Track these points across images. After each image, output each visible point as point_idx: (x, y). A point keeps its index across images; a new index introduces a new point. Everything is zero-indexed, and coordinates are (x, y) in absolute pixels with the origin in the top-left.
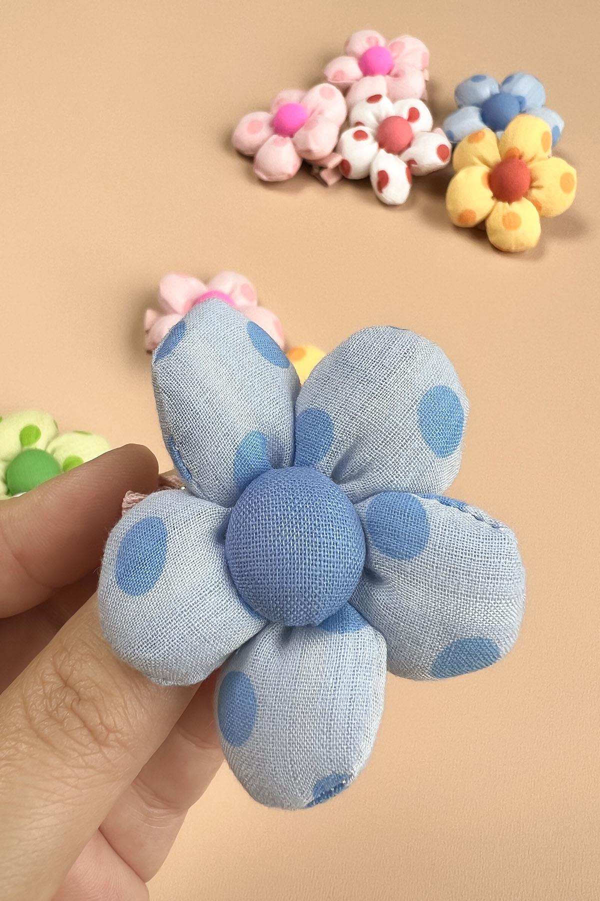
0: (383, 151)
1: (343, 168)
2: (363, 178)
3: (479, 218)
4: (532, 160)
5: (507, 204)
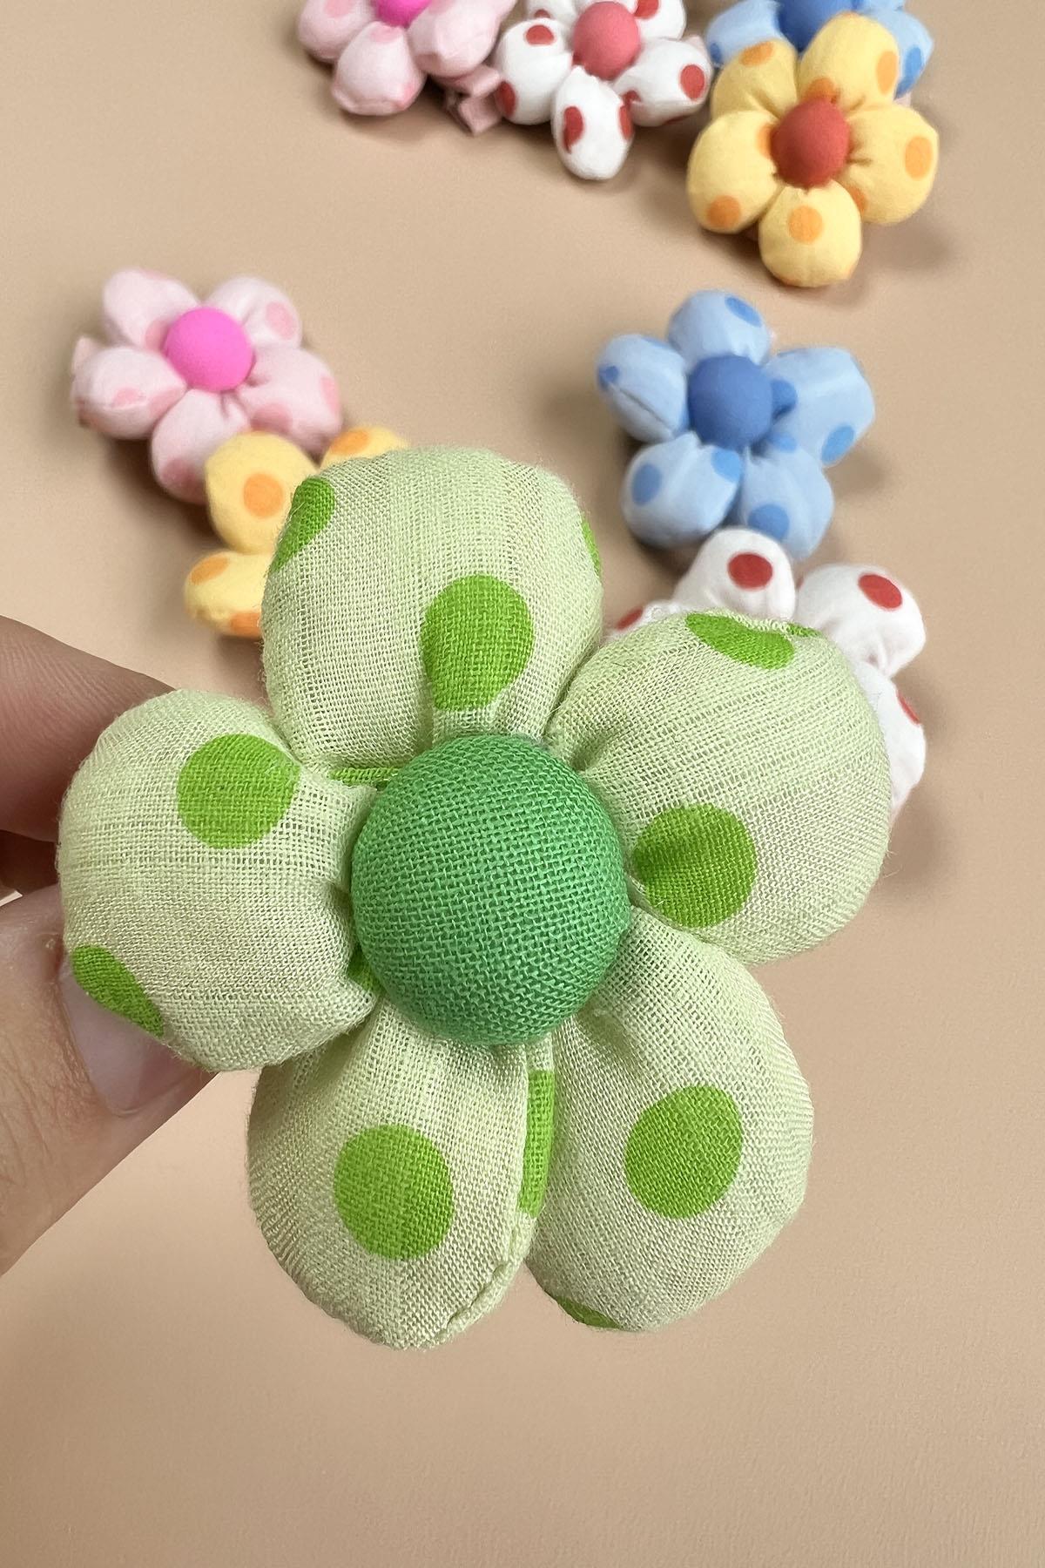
0: (579, 70)
1: (503, 97)
2: (539, 121)
3: (746, 214)
4: (857, 105)
5: (800, 191)
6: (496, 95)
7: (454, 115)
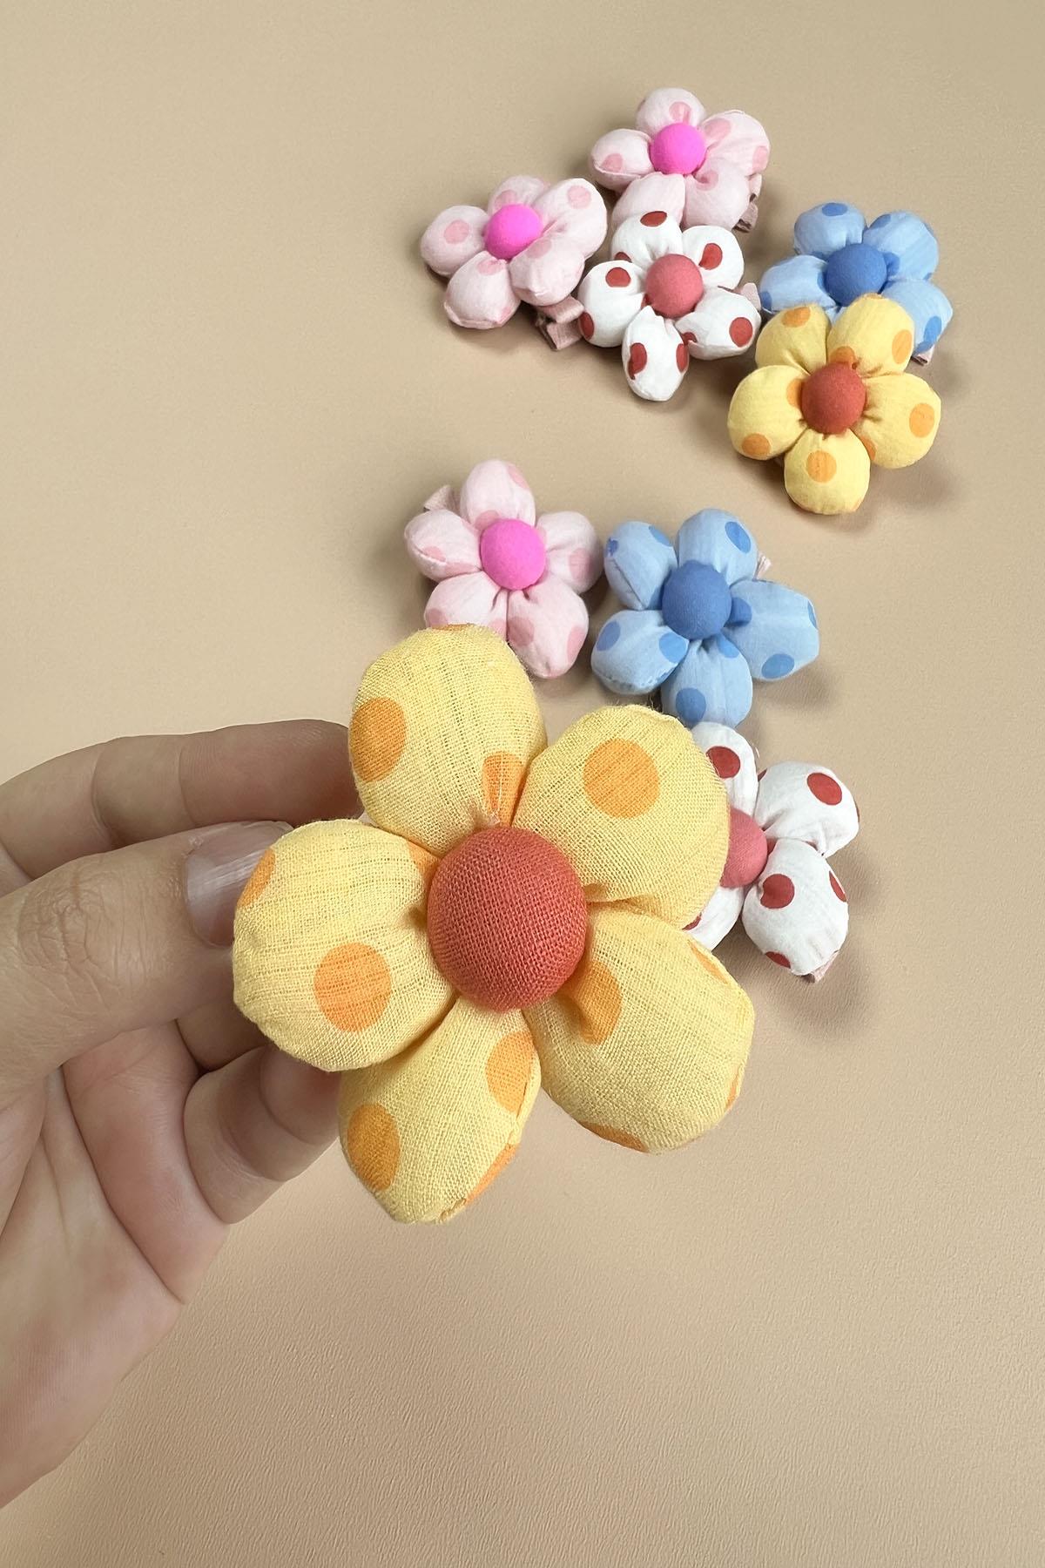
0: (649, 310)
1: (583, 325)
2: (610, 346)
4: (873, 372)
6: (579, 321)
7: (544, 332)
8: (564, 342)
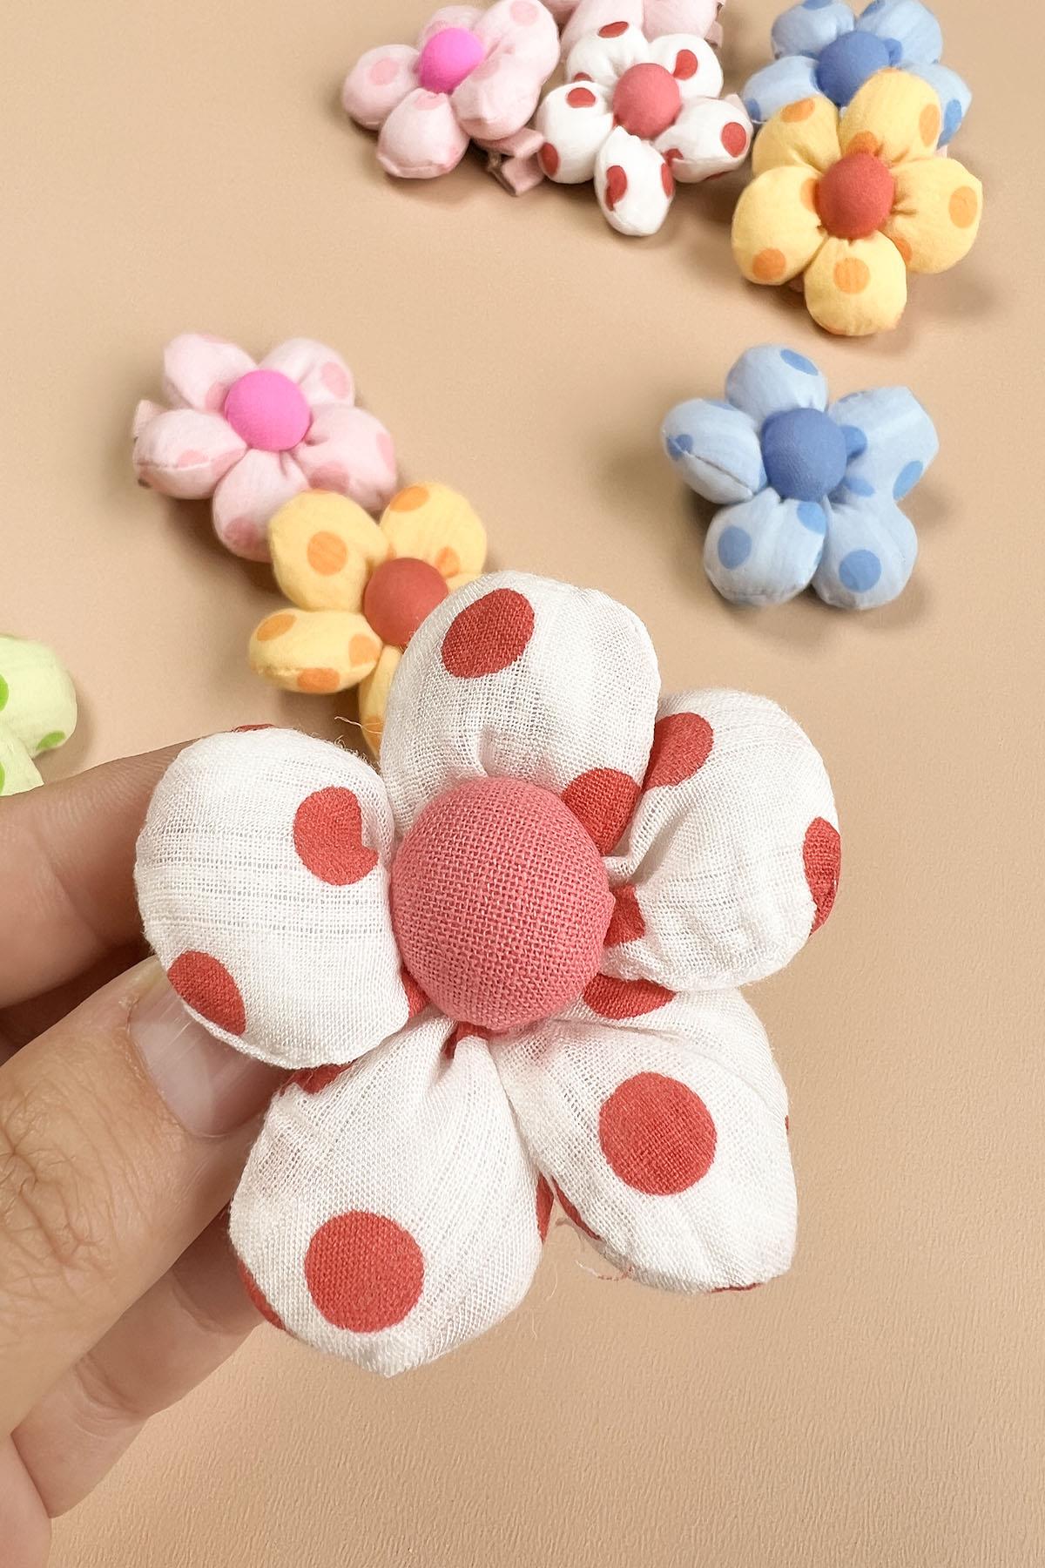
0: (620, 130)
1: (546, 158)
2: (580, 181)
3: (791, 267)
4: (899, 159)
5: (845, 242)
6: (539, 156)
7: (497, 176)
8: (524, 184)
